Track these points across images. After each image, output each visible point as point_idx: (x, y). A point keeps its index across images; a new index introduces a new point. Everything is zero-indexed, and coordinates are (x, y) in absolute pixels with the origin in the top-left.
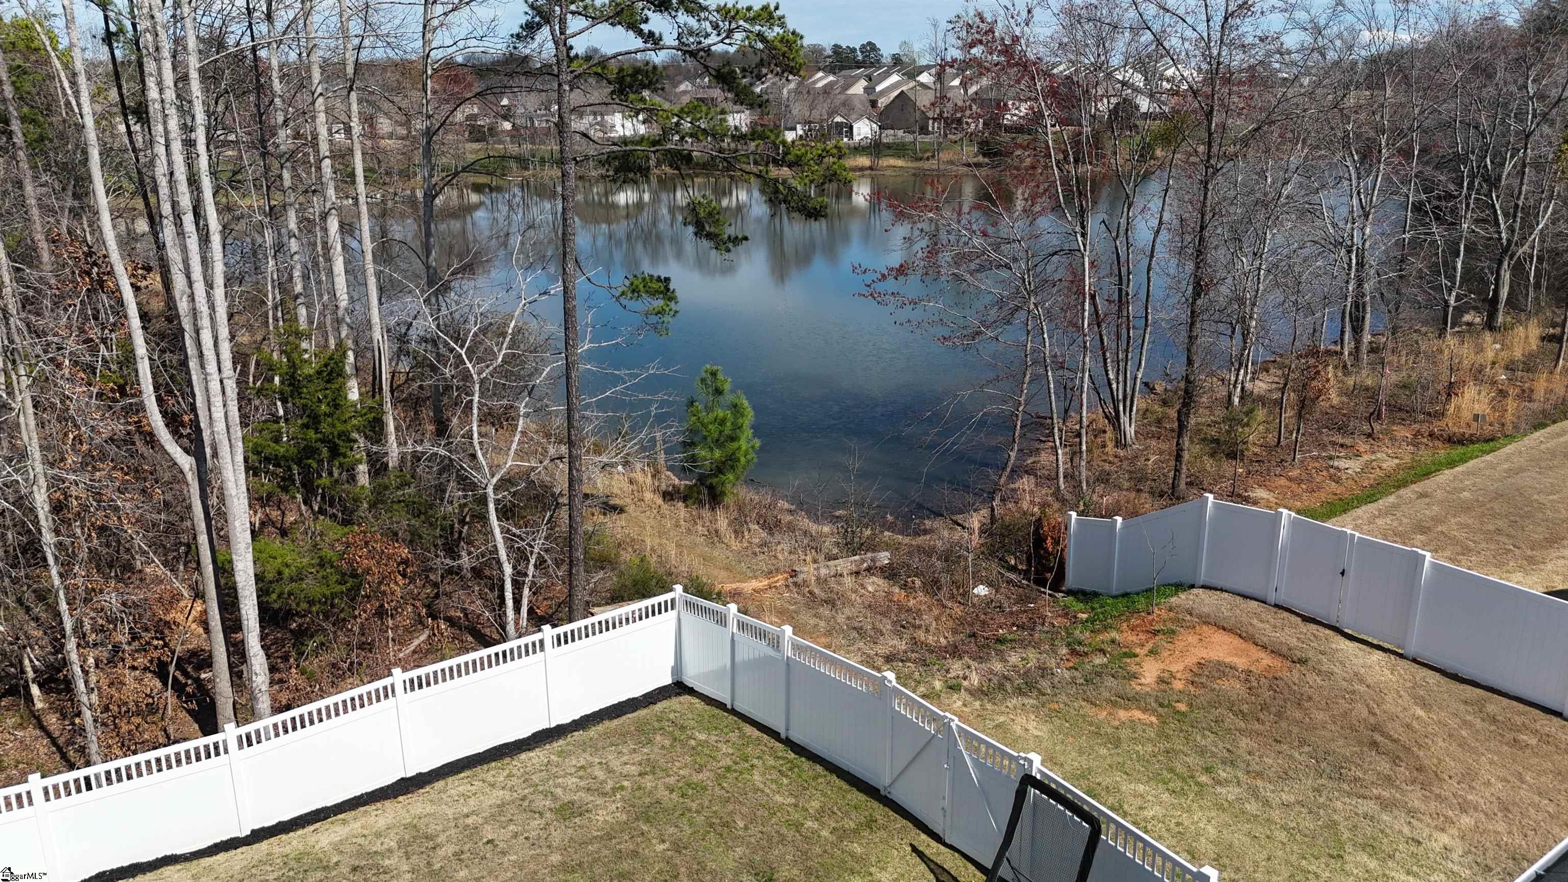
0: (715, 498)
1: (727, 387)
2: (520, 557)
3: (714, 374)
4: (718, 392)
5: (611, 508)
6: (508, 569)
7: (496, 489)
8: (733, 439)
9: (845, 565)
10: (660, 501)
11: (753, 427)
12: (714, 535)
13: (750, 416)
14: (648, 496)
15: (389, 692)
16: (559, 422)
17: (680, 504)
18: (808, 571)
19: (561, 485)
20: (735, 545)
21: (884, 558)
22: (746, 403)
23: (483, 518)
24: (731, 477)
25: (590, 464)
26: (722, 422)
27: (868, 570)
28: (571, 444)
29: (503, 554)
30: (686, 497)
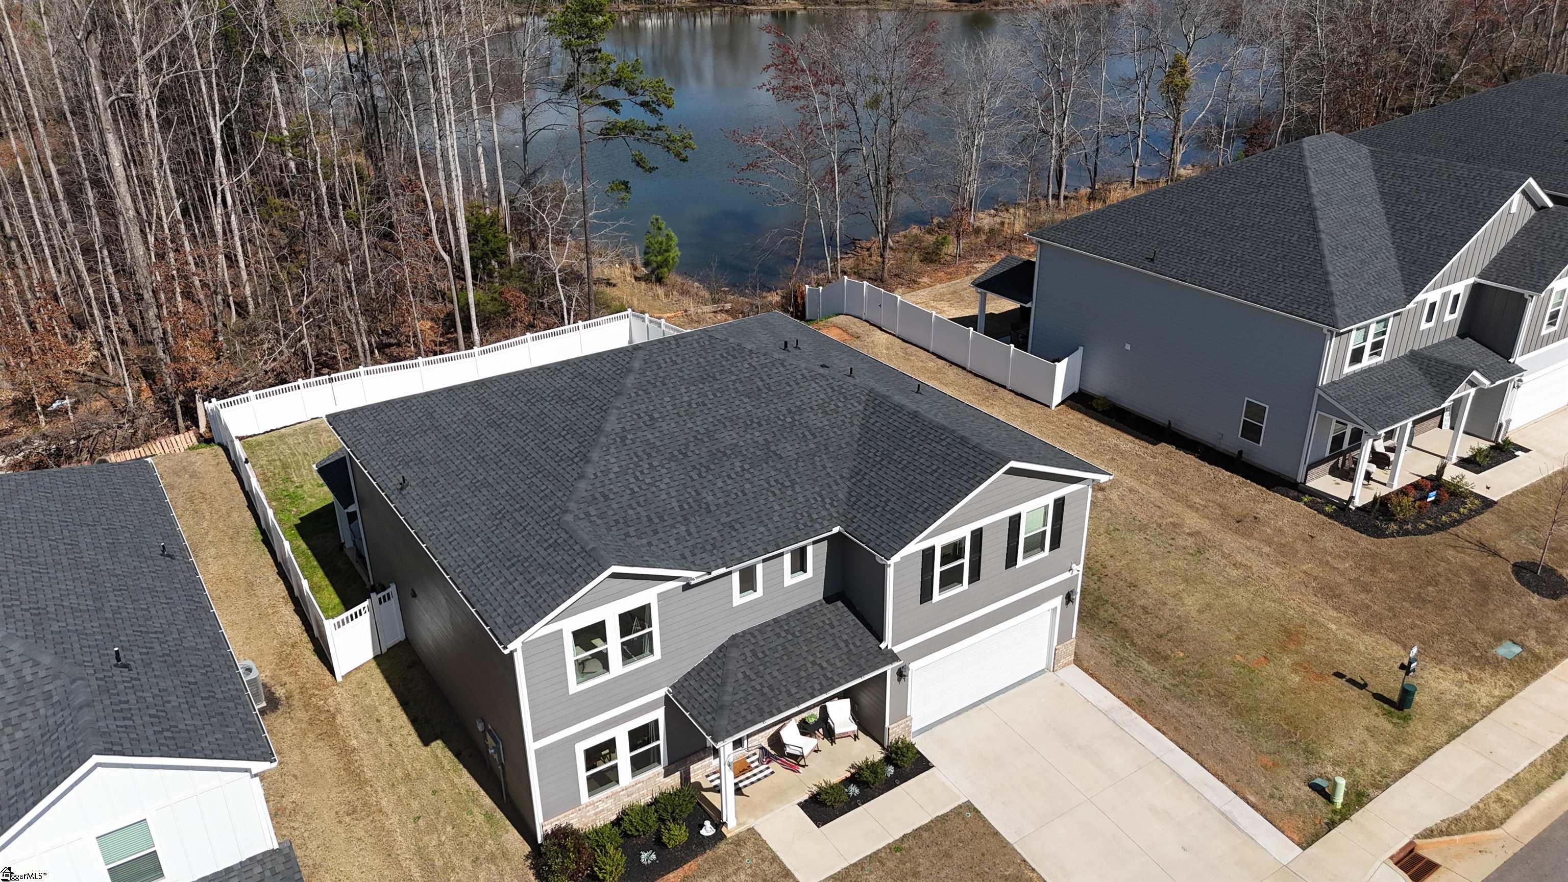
0: (659, 281)
1: (663, 226)
2: (569, 298)
3: (657, 220)
4: (659, 229)
5: (609, 284)
6: (565, 303)
7: (560, 271)
8: (667, 251)
9: (709, 308)
10: (633, 281)
11: (678, 245)
12: (656, 297)
13: (676, 239)
14: (628, 278)
15: (526, 341)
16: (583, 244)
17: (643, 283)
18: (692, 310)
19: (584, 272)
20: (665, 301)
21: (728, 306)
22: (673, 234)
23: (555, 285)
24: (666, 270)
25: (595, 260)
26: (661, 243)
27: (721, 311)
28: (587, 253)
29: (563, 298)
30: (646, 279)
